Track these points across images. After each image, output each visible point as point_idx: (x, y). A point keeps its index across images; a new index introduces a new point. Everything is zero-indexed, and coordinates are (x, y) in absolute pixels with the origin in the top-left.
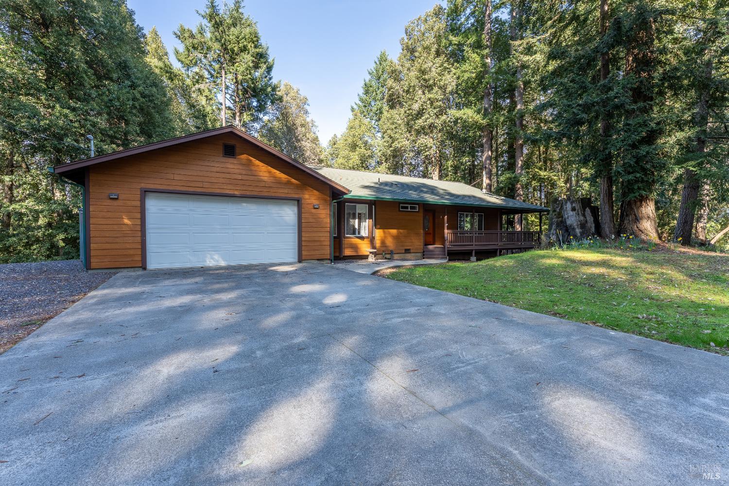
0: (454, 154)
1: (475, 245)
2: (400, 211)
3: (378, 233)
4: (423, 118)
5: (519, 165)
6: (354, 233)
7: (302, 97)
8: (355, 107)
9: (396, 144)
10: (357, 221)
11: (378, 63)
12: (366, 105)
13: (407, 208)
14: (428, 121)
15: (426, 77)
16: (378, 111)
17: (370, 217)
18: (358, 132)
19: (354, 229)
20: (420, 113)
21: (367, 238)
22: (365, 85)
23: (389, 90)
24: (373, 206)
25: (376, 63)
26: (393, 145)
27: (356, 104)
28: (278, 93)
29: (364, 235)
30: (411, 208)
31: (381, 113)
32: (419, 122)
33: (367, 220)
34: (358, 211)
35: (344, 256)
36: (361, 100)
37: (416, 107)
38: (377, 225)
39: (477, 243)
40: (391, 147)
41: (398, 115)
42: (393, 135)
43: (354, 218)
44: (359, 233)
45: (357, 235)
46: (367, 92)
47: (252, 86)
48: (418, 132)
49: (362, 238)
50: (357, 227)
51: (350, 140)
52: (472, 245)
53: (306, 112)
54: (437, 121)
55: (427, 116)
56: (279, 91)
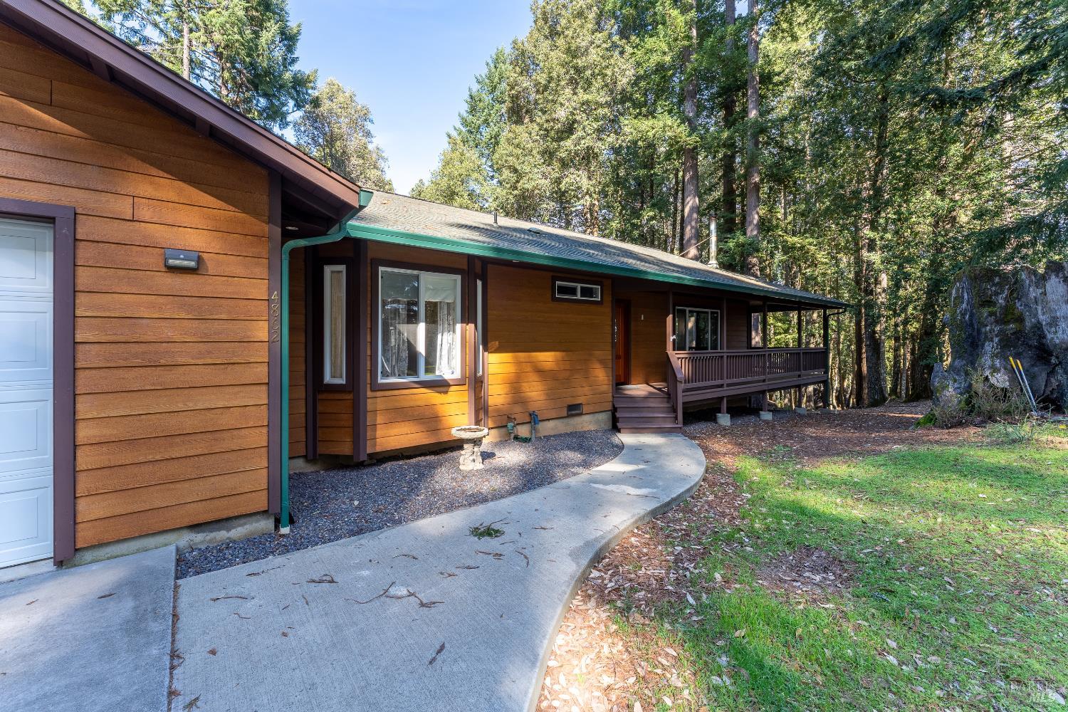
0: (621, 211)
1: (729, 385)
2: (554, 299)
3: (497, 365)
4: (574, 137)
5: (755, 222)
6: (412, 368)
7: (359, 107)
8: (454, 134)
9: (525, 184)
10: (421, 328)
11: (492, 65)
12: (473, 130)
13: (572, 291)
14: (583, 142)
15: (580, 62)
16: (493, 140)
17: (468, 317)
18: (457, 169)
19: (413, 356)
20: (569, 129)
21: (460, 383)
22: (471, 97)
23: (512, 88)
24: (479, 283)
25: (487, 64)
26: (519, 185)
27: (455, 129)
28: (310, 91)
29: (448, 376)
30: (586, 292)
31: (497, 143)
32: (567, 144)
33: (458, 326)
34: (425, 297)
35: (371, 456)
36: (465, 122)
37: (561, 114)
38: (490, 339)
39: (730, 381)
40: (516, 188)
41: (528, 133)
42: (519, 168)
43: (412, 318)
44: (430, 367)
45: (423, 376)
46: (473, 110)
47: (248, 60)
48: (564, 164)
49: (441, 386)
50: (421, 348)
51: (444, 183)
52: (722, 386)
53: (368, 134)
54: (599, 144)
55: (580, 133)
56: (312, 88)
